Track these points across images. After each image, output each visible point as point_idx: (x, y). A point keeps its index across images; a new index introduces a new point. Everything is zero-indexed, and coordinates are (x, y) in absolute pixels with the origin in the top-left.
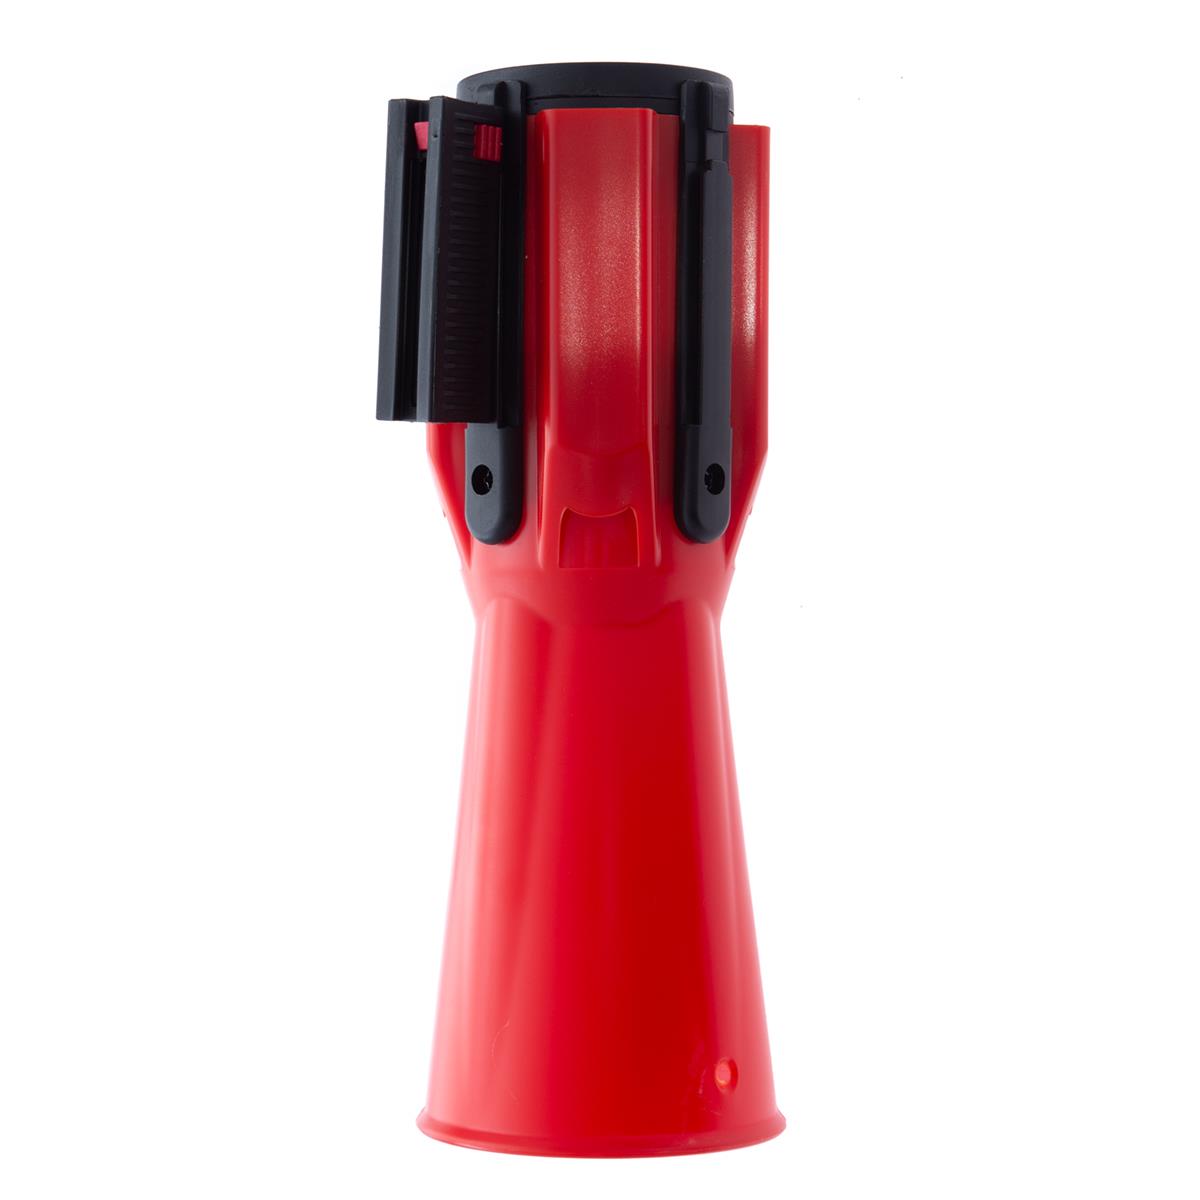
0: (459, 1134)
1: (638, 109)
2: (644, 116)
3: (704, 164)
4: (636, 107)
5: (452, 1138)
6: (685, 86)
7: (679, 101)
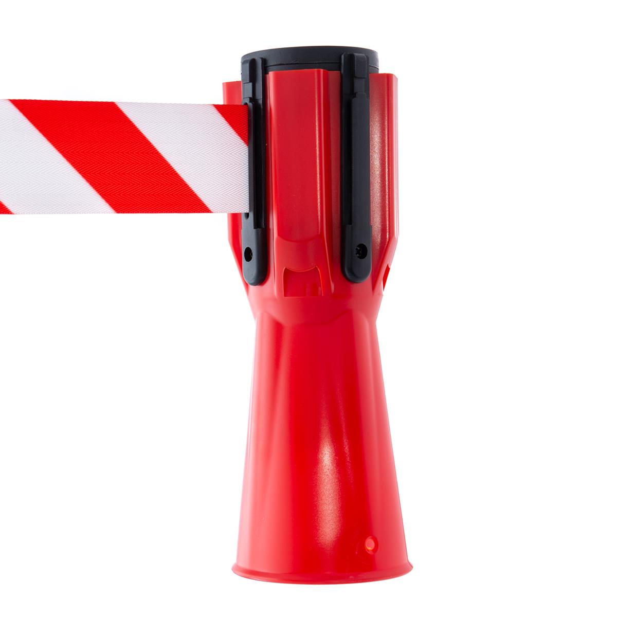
0: (252, 573)
1: (316, 69)
2: (319, 72)
3: (353, 94)
4: (315, 68)
5: (248, 575)
6: (343, 56)
7: (340, 63)
